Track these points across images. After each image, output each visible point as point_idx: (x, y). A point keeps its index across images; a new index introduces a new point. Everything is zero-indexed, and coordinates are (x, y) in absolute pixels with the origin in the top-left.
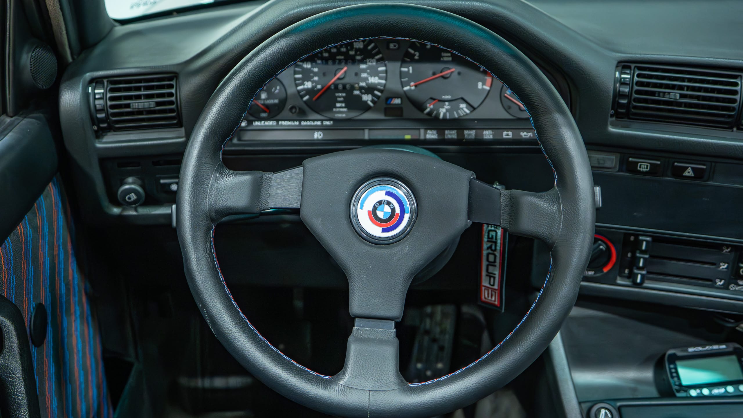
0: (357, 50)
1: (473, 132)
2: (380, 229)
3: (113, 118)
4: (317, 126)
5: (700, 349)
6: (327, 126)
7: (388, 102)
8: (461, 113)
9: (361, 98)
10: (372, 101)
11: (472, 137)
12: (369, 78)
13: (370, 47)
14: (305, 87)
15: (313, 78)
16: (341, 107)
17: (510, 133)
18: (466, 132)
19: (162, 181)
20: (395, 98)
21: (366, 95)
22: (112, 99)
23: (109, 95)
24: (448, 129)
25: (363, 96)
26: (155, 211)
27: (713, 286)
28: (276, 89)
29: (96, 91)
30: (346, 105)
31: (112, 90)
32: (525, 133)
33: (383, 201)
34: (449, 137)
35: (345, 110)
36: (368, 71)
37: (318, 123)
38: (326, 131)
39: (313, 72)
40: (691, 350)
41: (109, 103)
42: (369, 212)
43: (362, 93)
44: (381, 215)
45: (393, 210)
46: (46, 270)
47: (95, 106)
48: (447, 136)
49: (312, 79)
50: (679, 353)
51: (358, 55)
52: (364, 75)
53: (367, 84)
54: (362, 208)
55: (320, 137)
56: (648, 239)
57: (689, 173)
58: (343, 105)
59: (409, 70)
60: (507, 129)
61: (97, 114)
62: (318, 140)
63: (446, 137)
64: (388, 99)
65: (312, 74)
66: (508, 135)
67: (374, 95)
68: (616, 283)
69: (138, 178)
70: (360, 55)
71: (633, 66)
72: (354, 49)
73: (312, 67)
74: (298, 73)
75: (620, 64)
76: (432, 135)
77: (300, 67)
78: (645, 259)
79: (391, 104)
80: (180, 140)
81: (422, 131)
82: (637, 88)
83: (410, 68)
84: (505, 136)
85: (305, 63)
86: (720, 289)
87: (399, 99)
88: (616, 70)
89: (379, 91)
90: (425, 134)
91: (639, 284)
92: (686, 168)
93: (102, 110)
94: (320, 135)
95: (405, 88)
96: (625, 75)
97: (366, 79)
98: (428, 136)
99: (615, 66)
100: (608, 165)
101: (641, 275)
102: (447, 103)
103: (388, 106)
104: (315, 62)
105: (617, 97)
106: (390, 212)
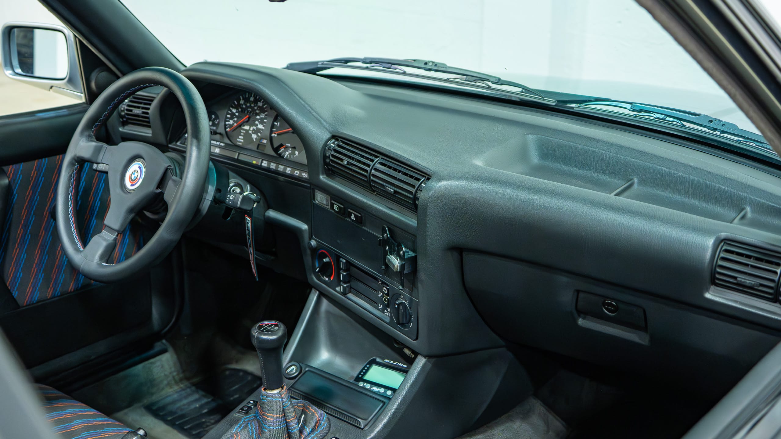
0: (259, 107)
1: (283, 167)
2: (130, 184)
3: (127, 116)
4: (217, 145)
5: (392, 362)
6: (221, 146)
8: (295, 156)
9: (252, 135)
10: (256, 138)
11: (281, 170)
12: (259, 125)
13: (264, 107)
14: (230, 123)
16: (241, 139)
17: (298, 172)
18: (280, 167)
21: (254, 134)
24: (272, 163)
28: (217, 121)
30: (244, 138)
31: (131, 101)
32: (304, 174)
33: (136, 170)
35: (242, 141)
36: (259, 120)
37: (218, 143)
38: (221, 149)
39: (235, 115)
41: (126, 108)
42: (130, 174)
43: (253, 133)
48: (272, 166)
49: (233, 119)
50: (378, 360)
51: (258, 110)
52: (257, 122)
53: (257, 128)
54: (128, 172)
55: (218, 152)
57: (353, 217)
58: (242, 137)
60: (298, 170)
61: (121, 112)
62: (216, 153)
63: (270, 167)
64: (261, 139)
65: (234, 116)
66: (297, 173)
67: (257, 135)
68: (335, 289)
70: (259, 110)
71: (340, 139)
72: (257, 106)
73: (236, 112)
74: (229, 114)
75: (334, 137)
76: (265, 164)
77: (231, 111)
78: (343, 275)
79: (261, 142)
80: (150, 135)
81: (261, 160)
82: (333, 153)
83: (279, 123)
84: (295, 174)
85: (234, 109)
86: (380, 311)
87: (266, 140)
88: (329, 140)
89: (260, 133)
90: (262, 162)
91: (344, 294)
92: (352, 213)
93: (123, 111)
94: (218, 151)
95: (273, 135)
96: (332, 144)
97: (257, 125)
98: (263, 164)
99: (329, 137)
100: (325, 202)
101: (343, 286)
102: (290, 149)
103: (260, 143)
104: (238, 110)
105: (325, 157)
106: (136, 176)
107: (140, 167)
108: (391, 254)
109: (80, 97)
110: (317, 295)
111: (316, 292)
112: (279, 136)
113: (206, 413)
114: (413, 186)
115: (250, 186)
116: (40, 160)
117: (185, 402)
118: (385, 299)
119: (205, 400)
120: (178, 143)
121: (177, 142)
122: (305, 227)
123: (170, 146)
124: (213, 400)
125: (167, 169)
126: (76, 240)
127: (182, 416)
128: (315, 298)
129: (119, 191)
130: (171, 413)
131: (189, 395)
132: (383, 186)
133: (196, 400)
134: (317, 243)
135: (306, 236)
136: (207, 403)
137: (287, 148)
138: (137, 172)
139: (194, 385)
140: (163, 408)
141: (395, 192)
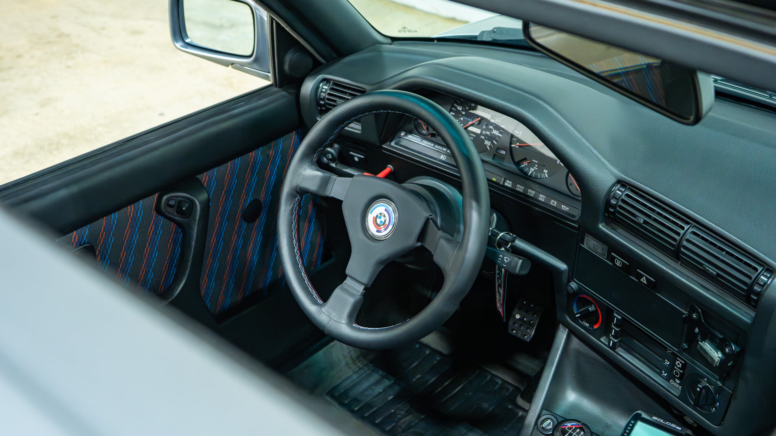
1: (534, 192)
2: (376, 229)
3: (328, 106)
6: (448, 153)
7: (498, 151)
8: (543, 176)
9: (484, 141)
10: (490, 146)
11: (532, 196)
12: (493, 130)
15: (460, 118)
17: (556, 203)
18: (529, 190)
19: (351, 153)
20: (503, 150)
21: (488, 141)
22: (329, 94)
23: (328, 92)
24: (519, 184)
25: (486, 141)
26: (346, 169)
27: (660, 374)
29: (324, 87)
31: (332, 89)
32: (564, 207)
33: (382, 214)
34: (518, 189)
36: (494, 125)
37: (445, 150)
38: (448, 156)
39: (461, 114)
40: (655, 418)
41: (327, 97)
42: (374, 217)
43: (486, 139)
44: (378, 221)
45: (385, 221)
46: (271, 182)
47: (320, 96)
50: (644, 415)
52: (491, 127)
53: (491, 134)
54: (371, 213)
56: (620, 317)
57: (644, 280)
59: (519, 133)
60: (555, 199)
61: (320, 100)
63: (516, 189)
64: (498, 148)
66: (554, 203)
67: (492, 143)
68: (600, 340)
69: (340, 146)
71: (628, 186)
73: (463, 110)
75: (621, 183)
76: (508, 184)
77: (456, 108)
78: (615, 331)
79: (498, 153)
80: (359, 132)
81: (503, 179)
82: (620, 203)
83: (521, 132)
84: (551, 203)
85: (459, 106)
86: (664, 379)
87: (505, 152)
88: (614, 185)
89: (497, 141)
90: (504, 182)
91: (613, 348)
92: (643, 276)
93: (323, 99)
94: (444, 158)
95: (512, 146)
96: (619, 192)
97: (491, 130)
98: (506, 184)
99: (614, 182)
100: (599, 251)
101: (613, 341)
102: (536, 166)
103: (496, 153)
104: (465, 108)
105: (608, 204)
106: (383, 221)
107: (386, 210)
108: (703, 340)
109: (267, 78)
110: (566, 333)
111: (566, 330)
112: (521, 148)
113: (392, 399)
114: (750, 277)
115: (497, 215)
116: (233, 161)
117: (365, 385)
118: (676, 372)
119: (387, 383)
120: (393, 144)
121: (391, 141)
122: (563, 266)
123: (384, 146)
124: (395, 383)
125: (427, 220)
126: (310, 289)
127: (368, 406)
128: (565, 337)
129: (361, 236)
130: (356, 400)
131: (369, 376)
132: (701, 265)
133: (377, 383)
134: (578, 286)
135: (565, 277)
136: (390, 386)
137: (531, 164)
138: (384, 216)
139: (371, 362)
140: (345, 393)
141: (718, 275)
